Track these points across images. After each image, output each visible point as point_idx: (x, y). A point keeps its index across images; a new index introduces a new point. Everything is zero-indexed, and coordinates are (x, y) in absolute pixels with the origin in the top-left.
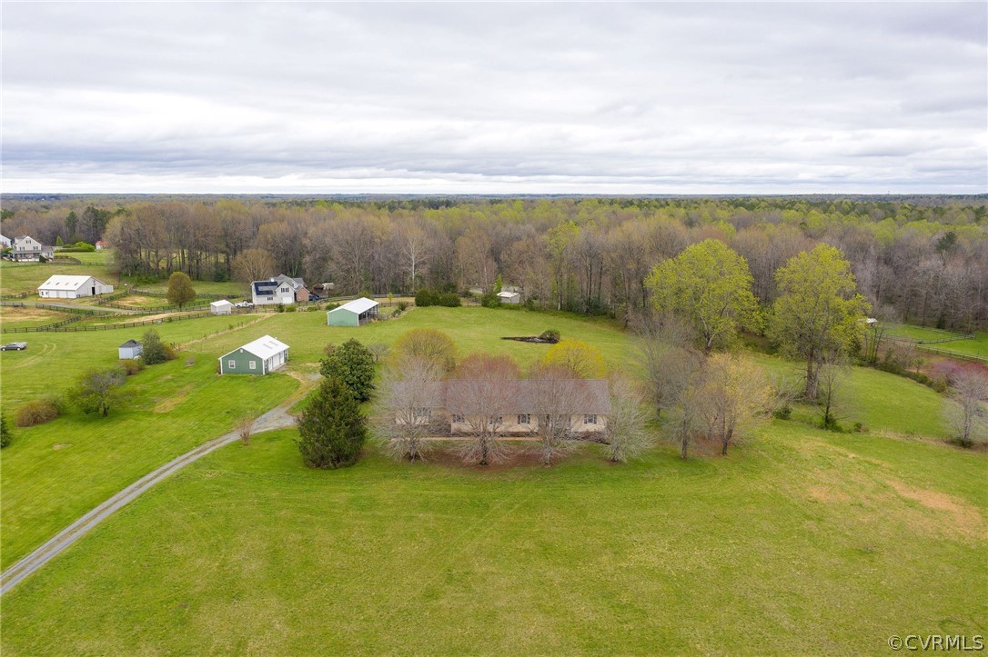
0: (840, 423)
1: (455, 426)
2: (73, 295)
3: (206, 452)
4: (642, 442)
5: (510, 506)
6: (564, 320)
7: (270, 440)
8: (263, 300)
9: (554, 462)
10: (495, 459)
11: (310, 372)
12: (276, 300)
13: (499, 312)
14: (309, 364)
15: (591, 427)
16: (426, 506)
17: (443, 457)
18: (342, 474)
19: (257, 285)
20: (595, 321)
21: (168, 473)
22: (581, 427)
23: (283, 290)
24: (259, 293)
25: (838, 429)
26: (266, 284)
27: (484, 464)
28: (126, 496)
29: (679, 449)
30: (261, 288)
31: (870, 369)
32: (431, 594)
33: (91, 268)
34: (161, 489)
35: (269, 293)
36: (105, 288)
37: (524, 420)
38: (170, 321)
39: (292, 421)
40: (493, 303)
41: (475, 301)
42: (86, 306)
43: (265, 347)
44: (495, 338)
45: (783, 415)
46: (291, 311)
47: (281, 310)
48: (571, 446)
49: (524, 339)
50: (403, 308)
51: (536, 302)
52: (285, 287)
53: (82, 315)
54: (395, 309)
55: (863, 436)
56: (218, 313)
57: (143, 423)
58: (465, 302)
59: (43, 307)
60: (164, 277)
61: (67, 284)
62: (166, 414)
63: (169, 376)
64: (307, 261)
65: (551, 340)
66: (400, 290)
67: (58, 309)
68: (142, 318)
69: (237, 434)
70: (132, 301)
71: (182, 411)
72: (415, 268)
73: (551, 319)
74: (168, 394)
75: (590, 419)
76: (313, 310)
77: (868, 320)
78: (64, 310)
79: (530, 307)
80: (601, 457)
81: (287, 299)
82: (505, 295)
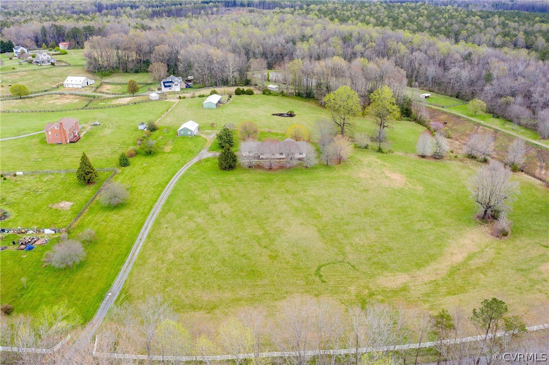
0: (383, 150)
1: (261, 157)
2: (80, 86)
3: (189, 166)
4: (314, 161)
5: (278, 180)
6: (297, 101)
7: (207, 161)
8: (167, 90)
9: (290, 168)
10: (274, 167)
11: (208, 134)
12: (173, 89)
13: (270, 97)
14: (207, 131)
15: (301, 156)
16: (256, 181)
17: (259, 167)
18: (231, 172)
19: (164, 83)
20: (309, 101)
21: (182, 173)
22: (298, 156)
23: (175, 85)
24: (165, 87)
25: (383, 152)
26: (168, 82)
27: (271, 169)
29: (326, 162)
30: (166, 84)
31: (413, 123)
32: (261, 201)
33: (77, 68)
34: (183, 177)
35: (170, 86)
36: (91, 82)
37: (281, 154)
38: (135, 103)
39: (210, 155)
40: (266, 92)
41: (259, 89)
42: (89, 92)
43: (192, 126)
44: (270, 114)
45: (366, 147)
46: (184, 98)
47: (180, 98)
48: (295, 162)
49: (281, 115)
50: (230, 97)
51: (285, 91)
52: (176, 83)
53: (89, 98)
54: (227, 97)
55: (390, 154)
56: (153, 99)
57: (165, 156)
58: (255, 92)
59: (72, 94)
60: (112, 72)
61: (76, 81)
62: (169, 153)
63: (161, 137)
64: (181, 67)
65: (291, 115)
66: (225, 83)
67: (79, 95)
68: (119, 99)
69: (196, 160)
70: (106, 88)
71: (174, 151)
72: (232, 73)
73: (291, 100)
74: (165, 144)
75: (301, 154)
76: (193, 97)
77: (427, 95)
78: (82, 96)
79: (282, 94)
80: (302, 167)
81: (178, 89)
82: (272, 86)
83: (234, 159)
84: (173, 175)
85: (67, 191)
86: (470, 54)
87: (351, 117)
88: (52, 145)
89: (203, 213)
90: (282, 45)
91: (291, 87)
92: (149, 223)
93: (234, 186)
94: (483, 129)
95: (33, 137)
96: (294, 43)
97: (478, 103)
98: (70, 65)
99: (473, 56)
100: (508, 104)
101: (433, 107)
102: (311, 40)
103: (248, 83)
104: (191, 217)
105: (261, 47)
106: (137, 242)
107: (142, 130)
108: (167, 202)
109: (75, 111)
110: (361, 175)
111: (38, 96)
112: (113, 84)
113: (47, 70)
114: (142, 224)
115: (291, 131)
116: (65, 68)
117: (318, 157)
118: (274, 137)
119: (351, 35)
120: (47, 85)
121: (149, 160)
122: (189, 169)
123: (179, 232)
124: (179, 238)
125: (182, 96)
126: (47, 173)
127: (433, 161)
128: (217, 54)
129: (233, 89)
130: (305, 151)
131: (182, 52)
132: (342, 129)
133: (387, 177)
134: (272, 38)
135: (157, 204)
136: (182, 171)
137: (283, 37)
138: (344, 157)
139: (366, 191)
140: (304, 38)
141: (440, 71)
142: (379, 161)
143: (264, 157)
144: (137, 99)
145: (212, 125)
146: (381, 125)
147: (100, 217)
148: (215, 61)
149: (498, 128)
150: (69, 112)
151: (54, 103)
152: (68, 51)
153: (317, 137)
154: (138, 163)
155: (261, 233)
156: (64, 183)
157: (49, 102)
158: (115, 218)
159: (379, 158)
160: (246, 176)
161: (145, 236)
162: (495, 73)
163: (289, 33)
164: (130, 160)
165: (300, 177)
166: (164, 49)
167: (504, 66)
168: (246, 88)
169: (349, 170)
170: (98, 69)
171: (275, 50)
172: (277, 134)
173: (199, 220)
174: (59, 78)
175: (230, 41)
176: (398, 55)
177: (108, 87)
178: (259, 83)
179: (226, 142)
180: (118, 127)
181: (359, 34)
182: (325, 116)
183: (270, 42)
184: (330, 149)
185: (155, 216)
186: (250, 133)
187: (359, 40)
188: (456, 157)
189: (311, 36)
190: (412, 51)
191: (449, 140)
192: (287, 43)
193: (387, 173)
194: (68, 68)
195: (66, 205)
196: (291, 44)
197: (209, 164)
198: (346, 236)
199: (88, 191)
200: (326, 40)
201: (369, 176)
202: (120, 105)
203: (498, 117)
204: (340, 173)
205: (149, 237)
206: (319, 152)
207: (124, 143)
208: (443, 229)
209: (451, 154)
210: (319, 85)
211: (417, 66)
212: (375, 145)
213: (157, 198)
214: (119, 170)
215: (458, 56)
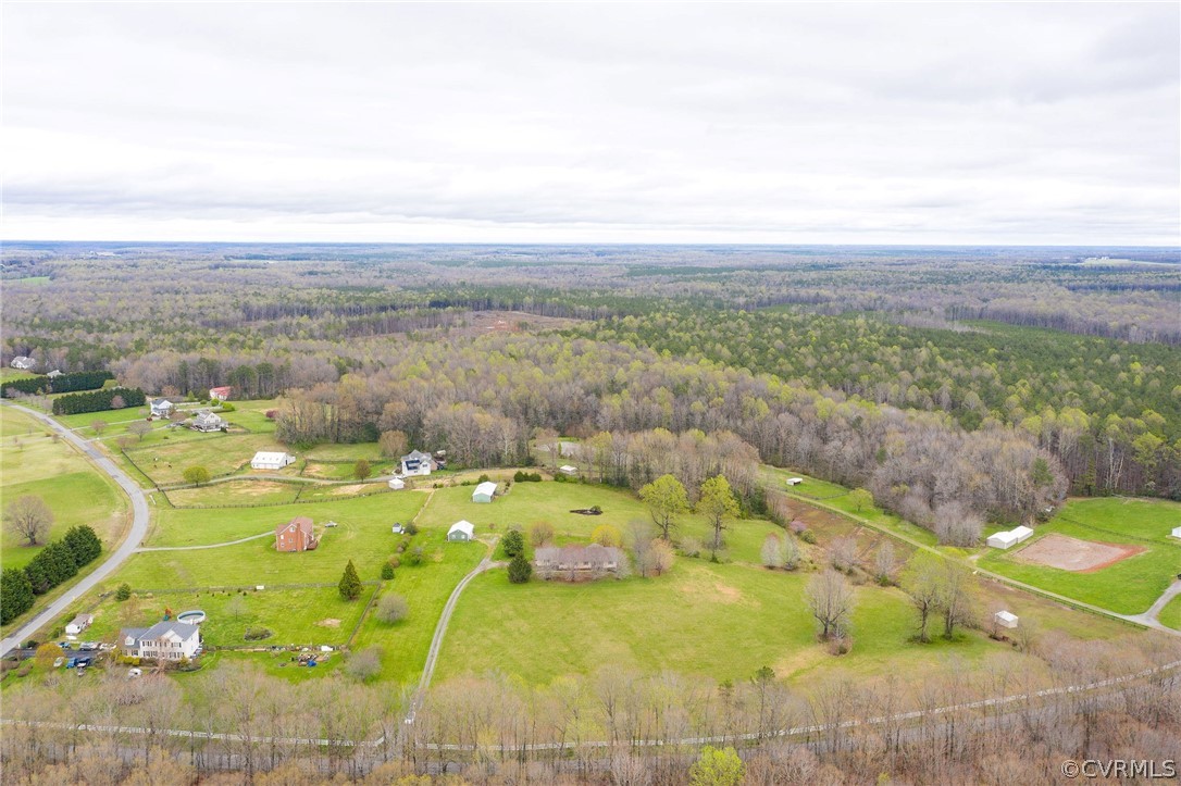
0: (718, 560)
1: (560, 567)
2: (276, 467)
3: (471, 578)
4: (627, 572)
5: (583, 595)
6: (604, 491)
7: (492, 573)
8: (412, 473)
9: (597, 580)
10: (578, 580)
11: (489, 539)
12: (419, 472)
13: (565, 485)
14: (485, 534)
15: (610, 566)
16: (557, 595)
17: (558, 579)
18: (525, 585)
19: (407, 463)
20: (621, 491)
21: (463, 586)
22: (606, 566)
23: (423, 466)
24: (409, 468)
25: (717, 562)
26: (412, 462)
27: (573, 581)
28: (455, 595)
29: (641, 573)
30: (410, 465)
32: (564, 618)
33: (262, 436)
34: (465, 591)
35: (415, 468)
36: (292, 459)
37: (586, 563)
38: (370, 495)
39: (495, 565)
40: (560, 477)
41: (548, 473)
42: (293, 477)
43: (466, 527)
44: (566, 511)
45: (696, 556)
46: (441, 486)
47: (435, 486)
48: (603, 574)
49: (582, 512)
50: (508, 485)
51: (587, 476)
52: (424, 463)
53: (298, 486)
54: (503, 485)
55: (727, 565)
56: (396, 488)
57: (437, 566)
58: (544, 477)
59: (270, 480)
60: (316, 443)
61: (271, 459)
62: (441, 563)
63: (425, 543)
64: (428, 437)
65: (596, 512)
66: (497, 461)
67: (279, 481)
68: (342, 488)
69: (478, 571)
70: (315, 469)
71: (447, 561)
72: (508, 447)
73: (596, 490)
74: (433, 552)
75: (610, 563)
76: (454, 485)
77: (797, 480)
78: (284, 482)
79: (583, 481)
80: (614, 578)
81: (426, 471)
82: (567, 468)
83: (529, 569)
84: (453, 589)
85: (328, 607)
86: (859, 419)
87: (674, 515)
88: (285, 553)
89: (497, 631)
90: (580, 399)
91: (596, 468)
92: (438, 641)
93: (530, 601)
94: (864, 531)
95: (252, 543)
96: (599, 395)
97: (862, 494)
98: (248, 432)
99: (864, 422)
100: (903, 495)
101: (802, 499)
102: (625, 392)
103: (530, 462)
104: (484, 635)
105: (546, 401)
106: (429, 658)
107: (398, 534)
108: (453, 619)
109: (284, 506)
110: (685, 589)
111: (221, 483)
112: (322, 462)
113: (218, 441)
114: (429, 643)
115: (597, 534)
116: (244, 437)
117: (633, 566)
118: (576, 542)
119: (687, 383)
120: (225, 466)
121: (417, 571)
122: (471, 582)
123: (475, 649)
124: (475, 654)
125: (439, 482)
126: (294, 588)
127: (784, 573)
128: (486, 419)
129: (512, 472)
130: (616, 560)
131: (430, 414)
132: (666, 531)
133: (717, 592)
134: (565, 387)
135: (440, 621)
136: (463, 584)
137: (580, 383)
138: (665, 567)
139: (690, 606)
140: (614, 388)
141: (816, 444)
142: (711, 573)
143: (565, 567)
144: (371, 487)
145: (492, 526)
146: (718, 526)
147: (380, 634)
148: (483, 431)
149: (885, 529)
150: (275, 507)
151: (248, 493)
152: (233, 404)
153: (630, 542)
154: (405, 576)
155: (566, 650)
156: (320, 599)
157: (241, 492)
158: (396, 636)
159: (711, 569)
160: (543, 590)
161: (436, 653)
162: (889, 450)
163: (589, 378)
164: (395, 571)
165: (610, 590)
166: (398, 408)
167: (903, 439)
168: (529, 471)
169: (671, 583)
170: (295, 439)
171: (568, 406)
172: (579, 539)
173: (494, 637)
174: (240, 453)
175: (497, 392)
176: (757, 418)
177: (317, 467)
178: (548, 463)
179: (514, 549)
180: (363, 529)
181: (700, 381)
182: (642, 513)
183: (561, 393)
184: (647, 557)
185: (442, 634)
186: (543, 537)
187: (699, 393)
188: (815, 568)
189: (625, 385)
190: (779, 411)
191: (812, 546)
192: (587, 394)
193: (718, 587)
194: (248, 436)
195: (333, 622)
196: (592, 397)
197: (495, 576)
198: (661, 652)
199: (353, 609)
200: (648, 392)
201: (695, 590)
202: (348, 497)
203: (890, 514)
204: (659, 586)
205: (441, 653)
206: (633, 561)
207: (379, 551)
208: (775, 647)
209: (810, 565)
210: (636, 470)
211: (784, 435)
212: (708, 553)
213: (440, 615)
214: (384, 583)
215: (842, 422)
